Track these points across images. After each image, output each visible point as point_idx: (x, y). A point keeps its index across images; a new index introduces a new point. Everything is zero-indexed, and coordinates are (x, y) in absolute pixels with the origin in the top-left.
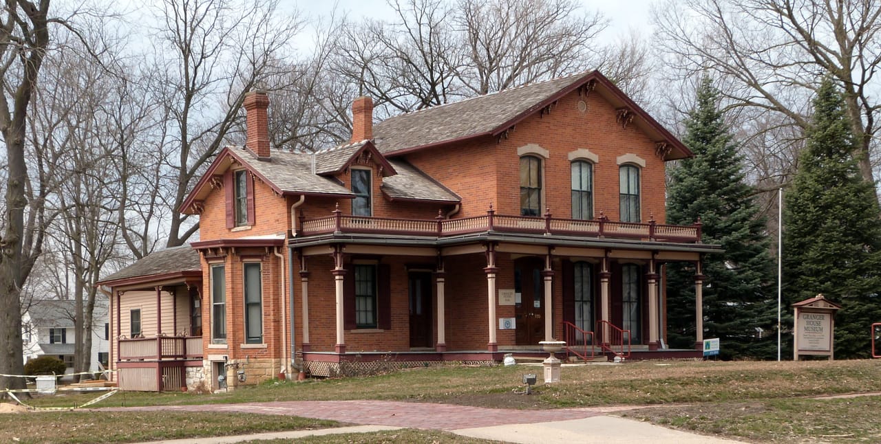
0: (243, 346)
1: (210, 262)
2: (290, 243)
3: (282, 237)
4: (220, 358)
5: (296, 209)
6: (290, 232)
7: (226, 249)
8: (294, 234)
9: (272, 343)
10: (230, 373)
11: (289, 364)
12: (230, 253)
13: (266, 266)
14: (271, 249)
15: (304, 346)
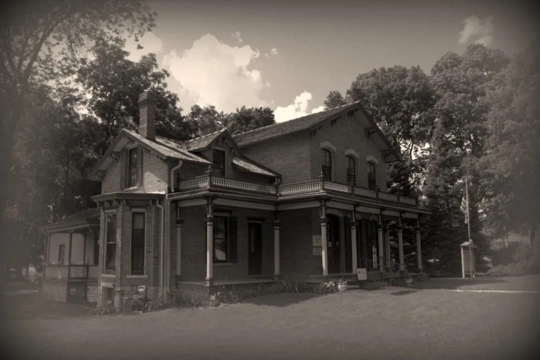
0: (129, 276)
1: (106, 211)
2: (169, 196)
3: (163, 193)
4: (110, 285)
5: (175, 171)
6: (169, 189)
7: (119, 201)
8: (173, 191)
9: (152, 275)
10: (117, 298)
11: (165, 291)
12: (121, 204)
13: (150, 214)
14: (154, 201)
15: (177, 277)
